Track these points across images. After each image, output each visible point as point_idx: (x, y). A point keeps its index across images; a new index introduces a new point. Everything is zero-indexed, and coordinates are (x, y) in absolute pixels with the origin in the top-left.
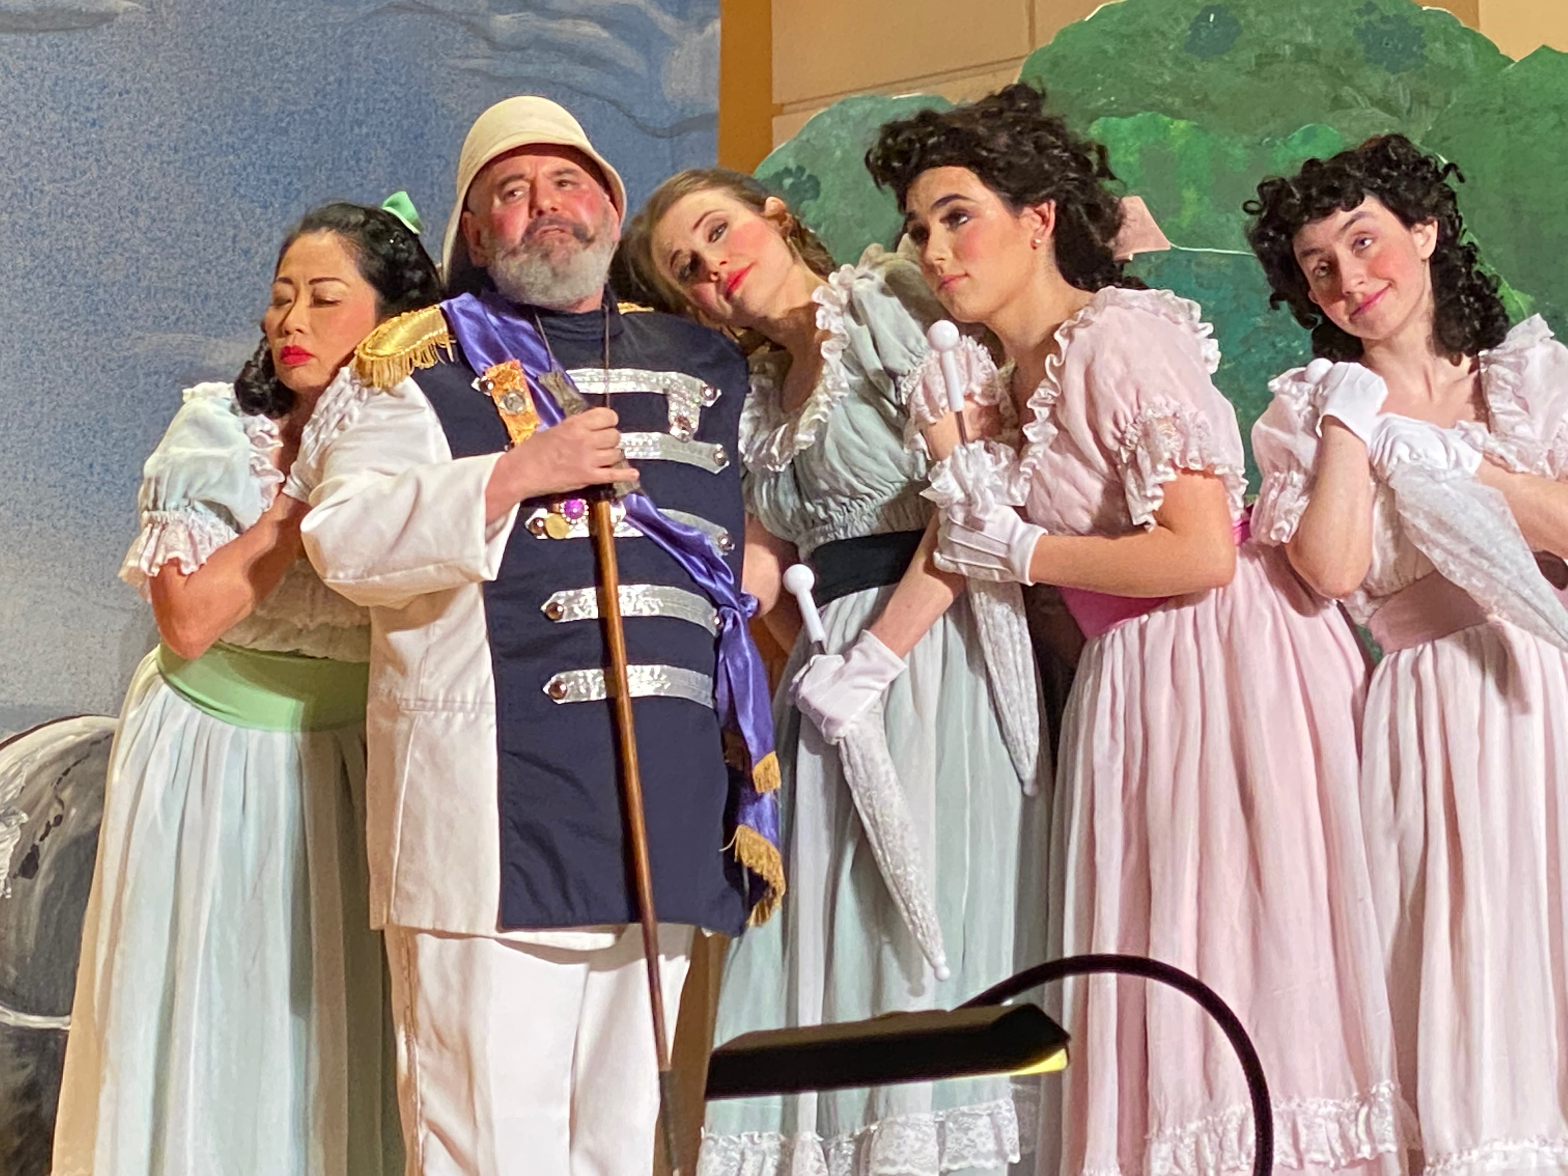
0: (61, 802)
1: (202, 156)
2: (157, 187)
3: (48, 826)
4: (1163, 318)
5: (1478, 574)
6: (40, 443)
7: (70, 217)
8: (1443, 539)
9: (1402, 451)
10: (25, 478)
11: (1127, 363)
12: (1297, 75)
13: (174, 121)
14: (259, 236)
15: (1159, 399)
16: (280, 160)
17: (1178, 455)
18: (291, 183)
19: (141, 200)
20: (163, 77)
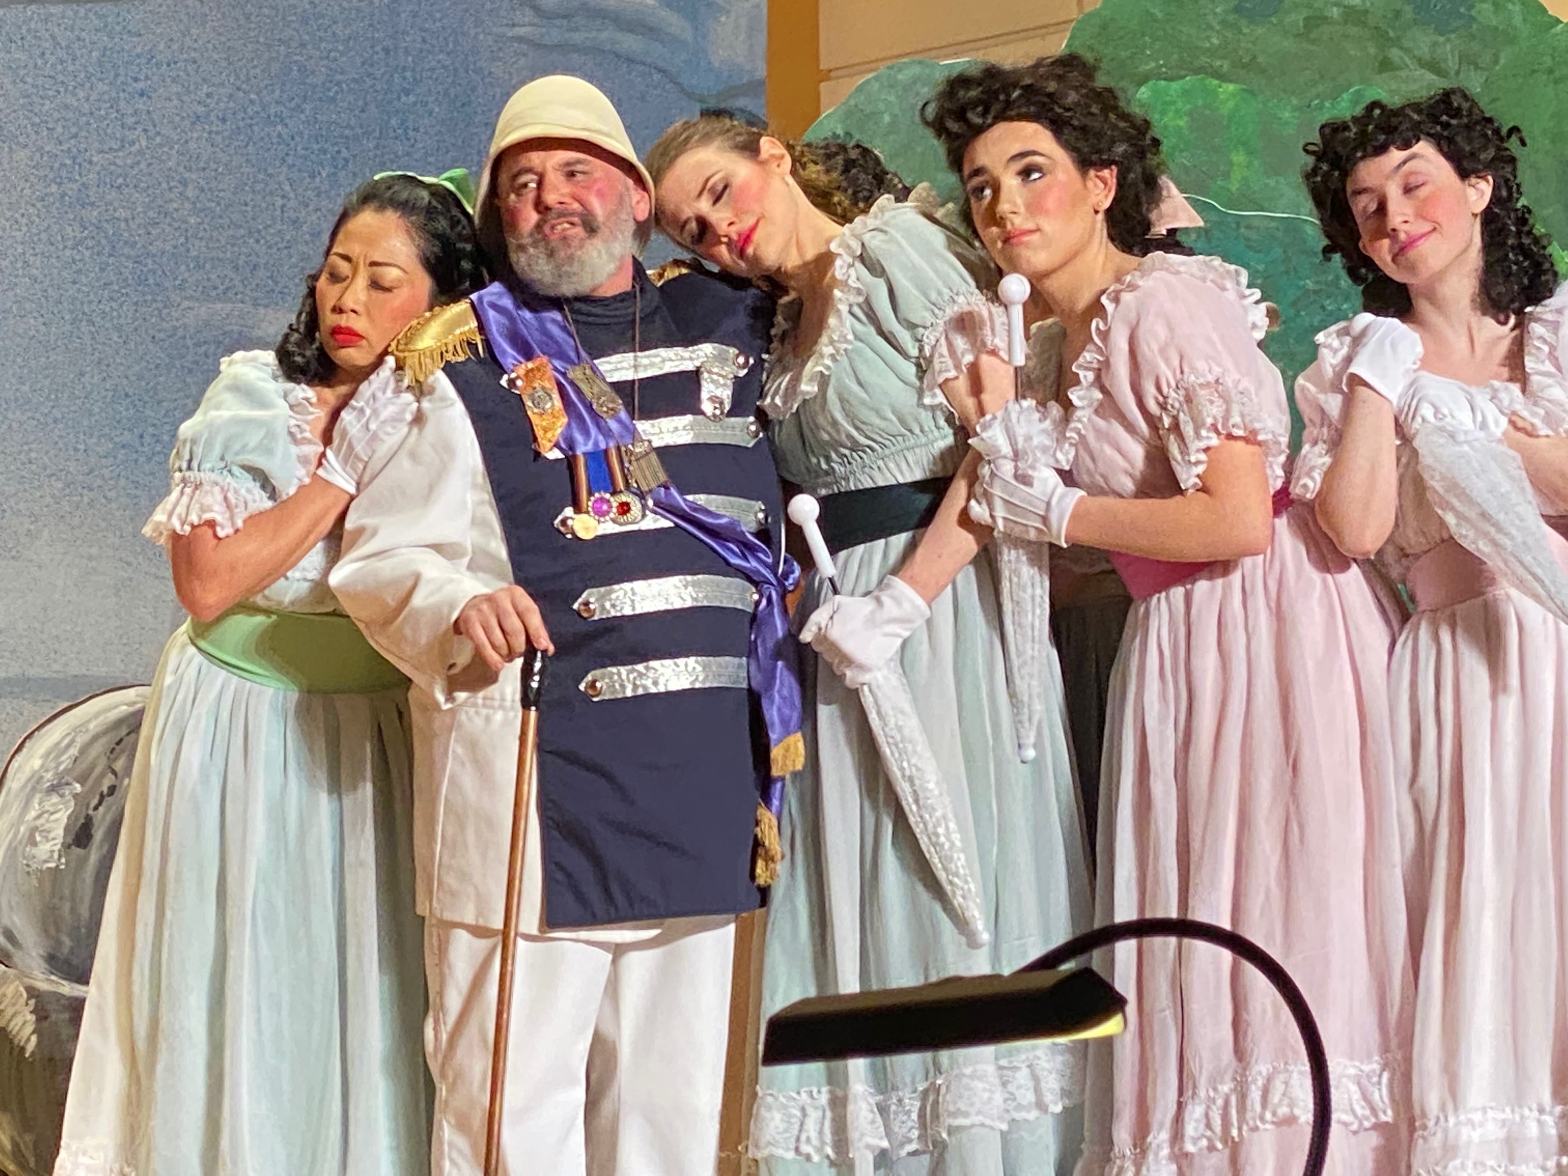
0: (114, 773)
1: (250, 126)
2: (204, 158)
3: (102, 797)
4: (1209, 283)
6: (91, 414)
7: (119, 187)
8: (1457, 503)
9: (1427, 411)
10: (76, 450)
11: (1171, 328)
12: (1346, 36)
13: (222, 91)
14: (307, 206)
15: (1201, 365)
16: (328, 129)
17: (1220, 421)
18: (339, 152)
19: (190, 170)
20: (210, 46)
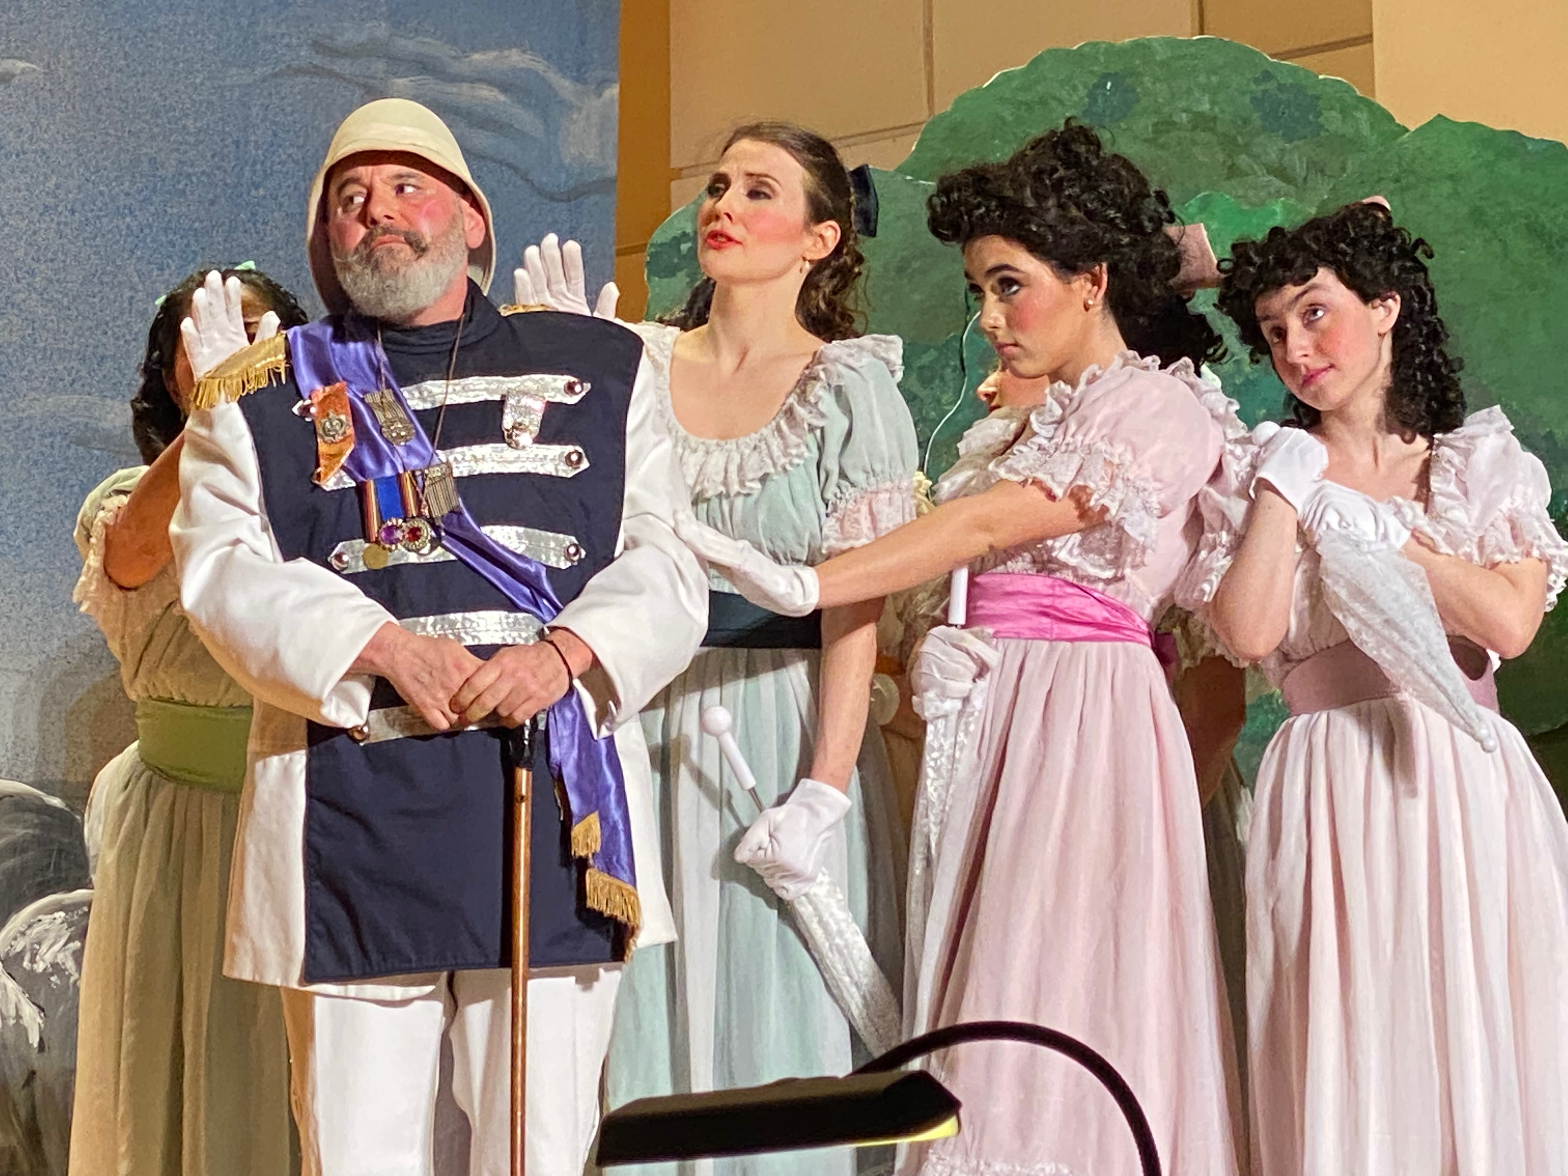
1: (98, 217)
2: (54, 249)
5: (1388, 646)
8: (1360, 609)
9: (1332, 518)
12: (1194, 142)
13: (71, 182)
16: (177, 222)
18: (188, 245)
19: (39, 260)
20: (60, 138)
